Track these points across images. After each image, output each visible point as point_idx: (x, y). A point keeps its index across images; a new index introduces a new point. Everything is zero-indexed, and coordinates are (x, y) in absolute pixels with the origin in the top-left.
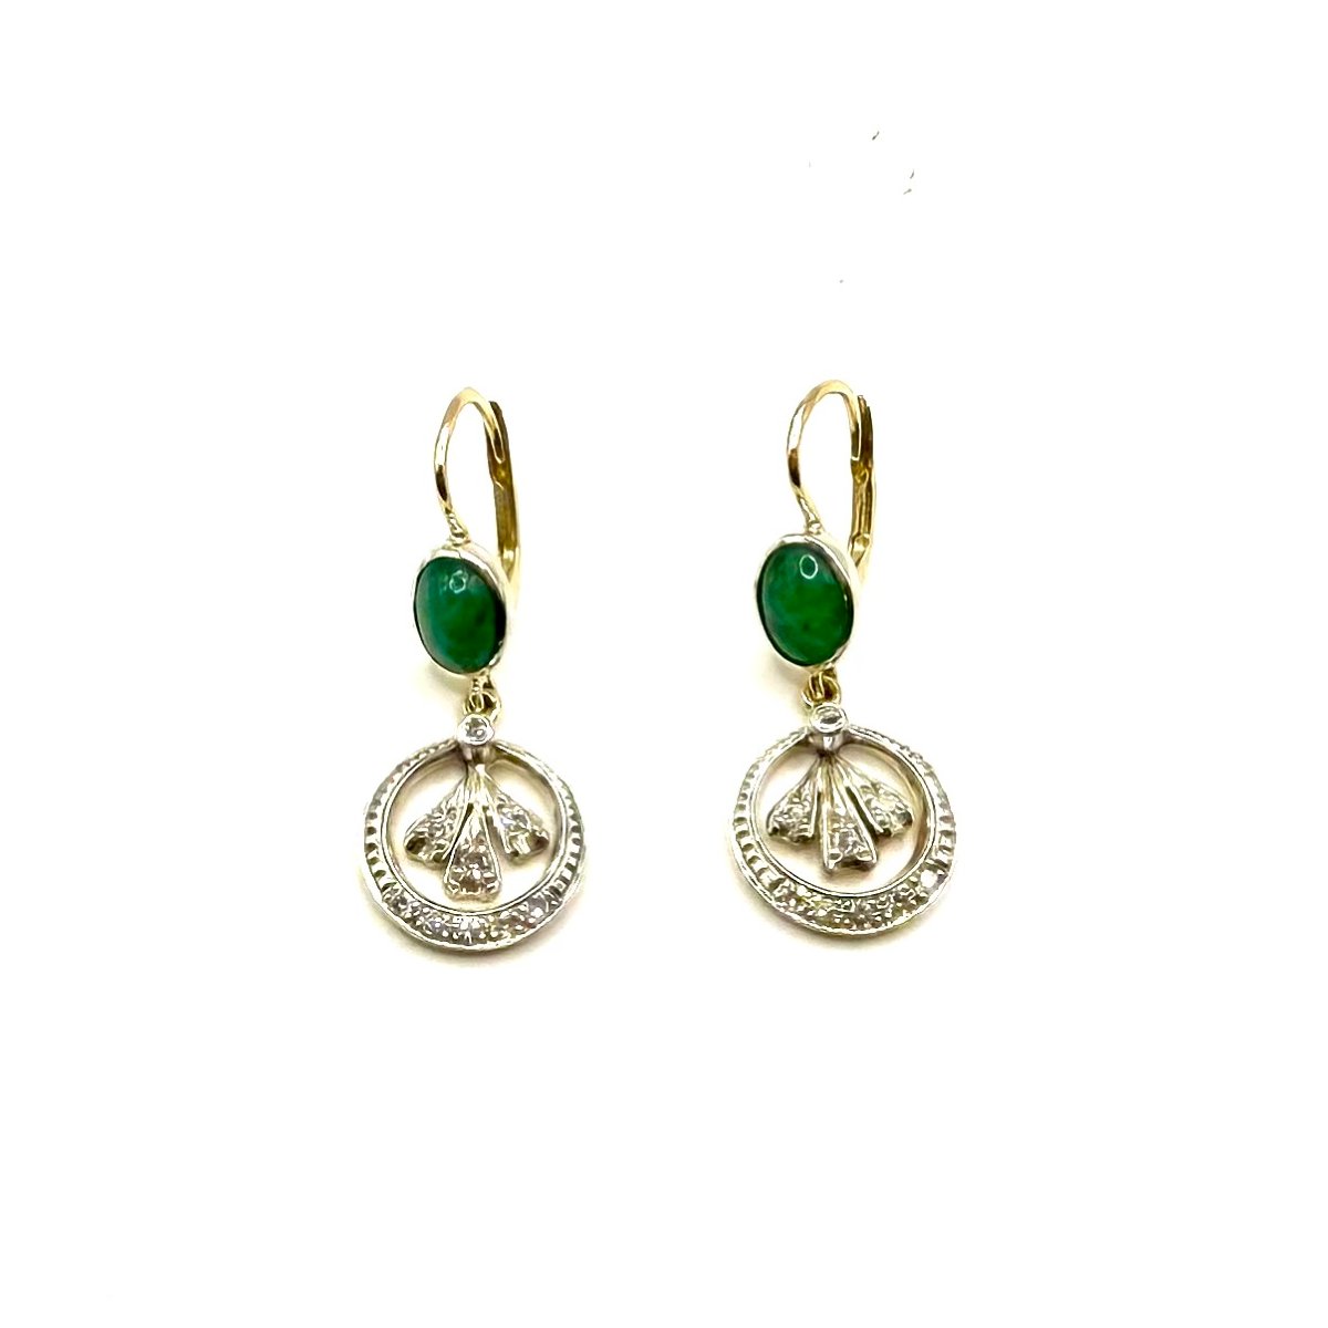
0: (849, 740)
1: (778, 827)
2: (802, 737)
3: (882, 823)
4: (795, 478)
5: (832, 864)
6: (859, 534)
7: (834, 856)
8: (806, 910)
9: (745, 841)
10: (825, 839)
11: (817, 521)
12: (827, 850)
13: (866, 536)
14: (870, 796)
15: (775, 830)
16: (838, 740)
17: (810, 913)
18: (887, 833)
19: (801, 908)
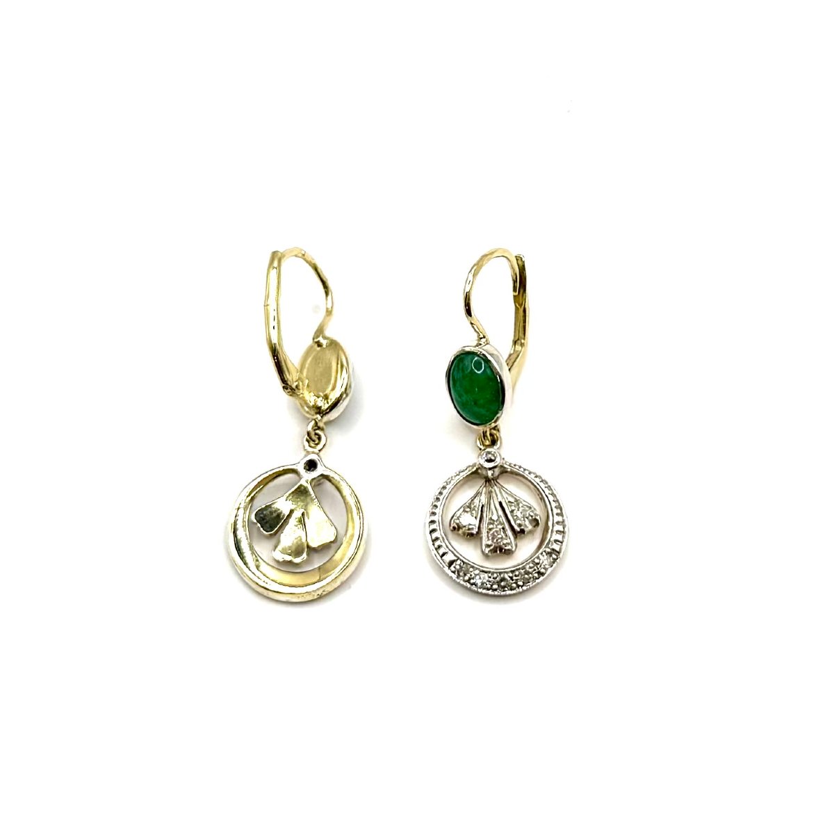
0: (504, 471)
1: (456, 526)
2: (475, 469)
3: (520, 525)
4: (469, 312)
5: (487, 550)
6: (518, 339)
7: (488, 546)
8: (470, 579)
9: (434, 535)
10: (484, 534)
11: (484, 337)
12: (485, 541)
13: (523, 341)
14: (513, 508)
15: (454, 528)
16: (497, 471)
17: (472, 581)
18: (522, 531)
19: (467, 578)
